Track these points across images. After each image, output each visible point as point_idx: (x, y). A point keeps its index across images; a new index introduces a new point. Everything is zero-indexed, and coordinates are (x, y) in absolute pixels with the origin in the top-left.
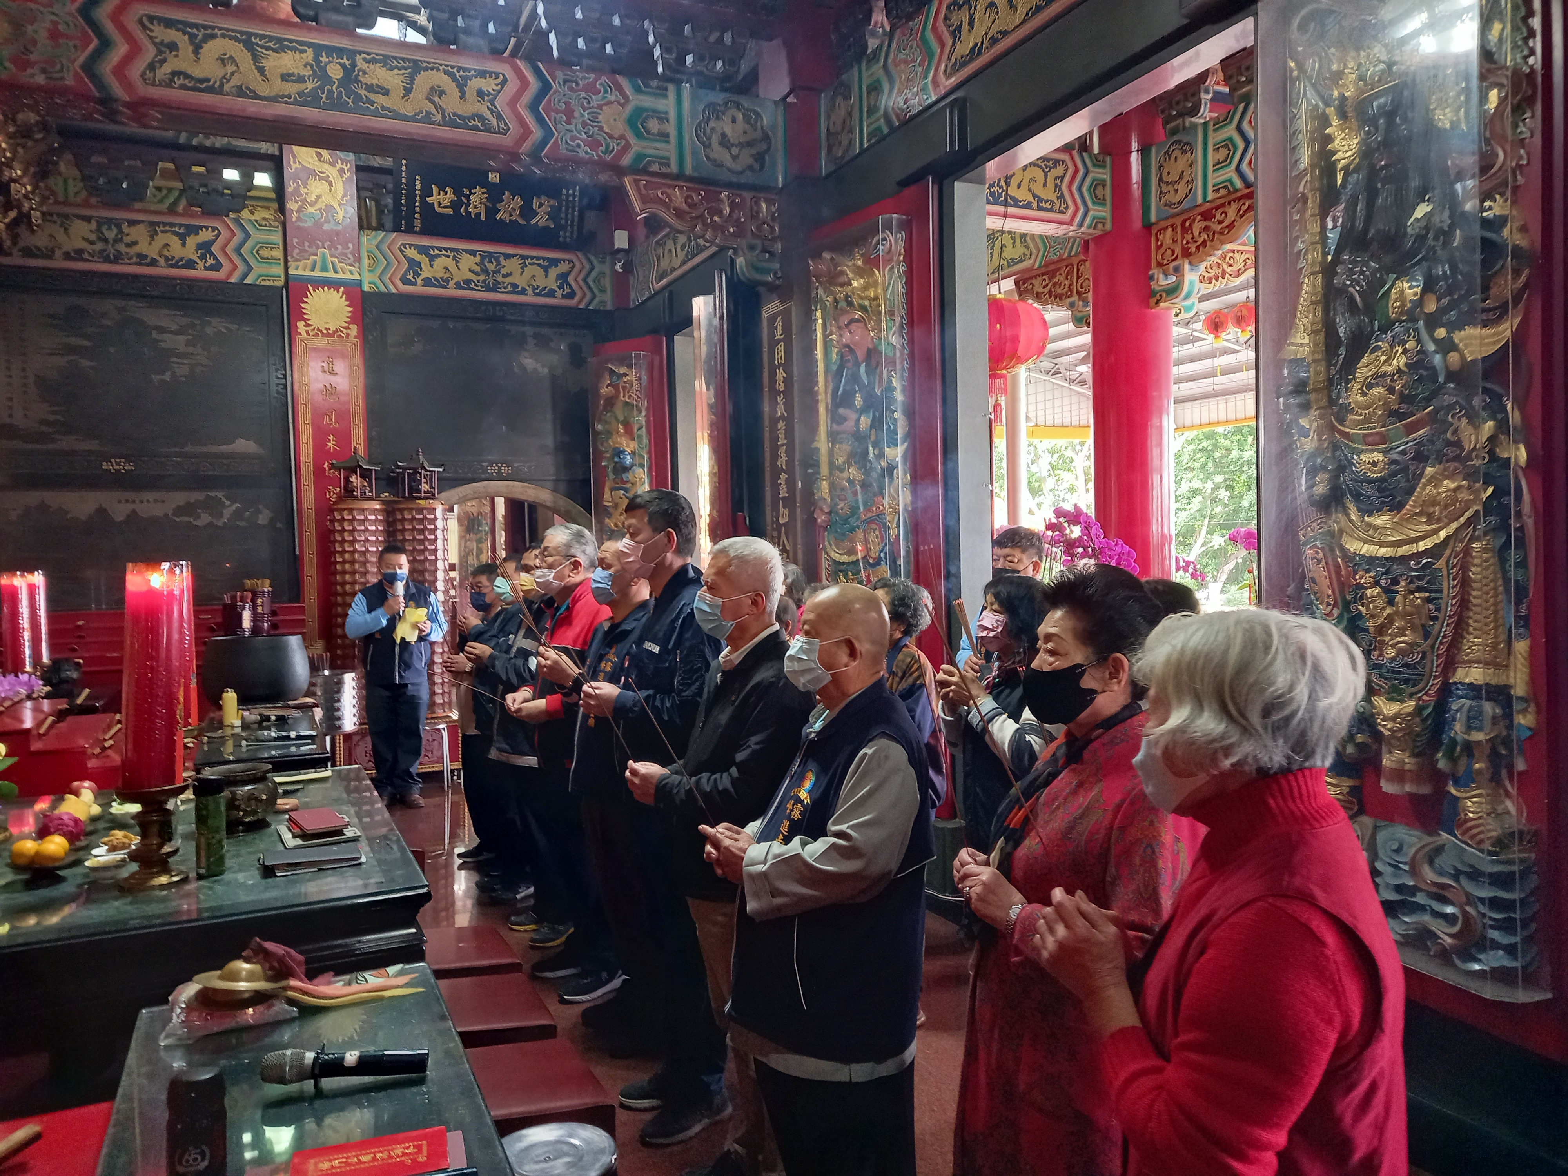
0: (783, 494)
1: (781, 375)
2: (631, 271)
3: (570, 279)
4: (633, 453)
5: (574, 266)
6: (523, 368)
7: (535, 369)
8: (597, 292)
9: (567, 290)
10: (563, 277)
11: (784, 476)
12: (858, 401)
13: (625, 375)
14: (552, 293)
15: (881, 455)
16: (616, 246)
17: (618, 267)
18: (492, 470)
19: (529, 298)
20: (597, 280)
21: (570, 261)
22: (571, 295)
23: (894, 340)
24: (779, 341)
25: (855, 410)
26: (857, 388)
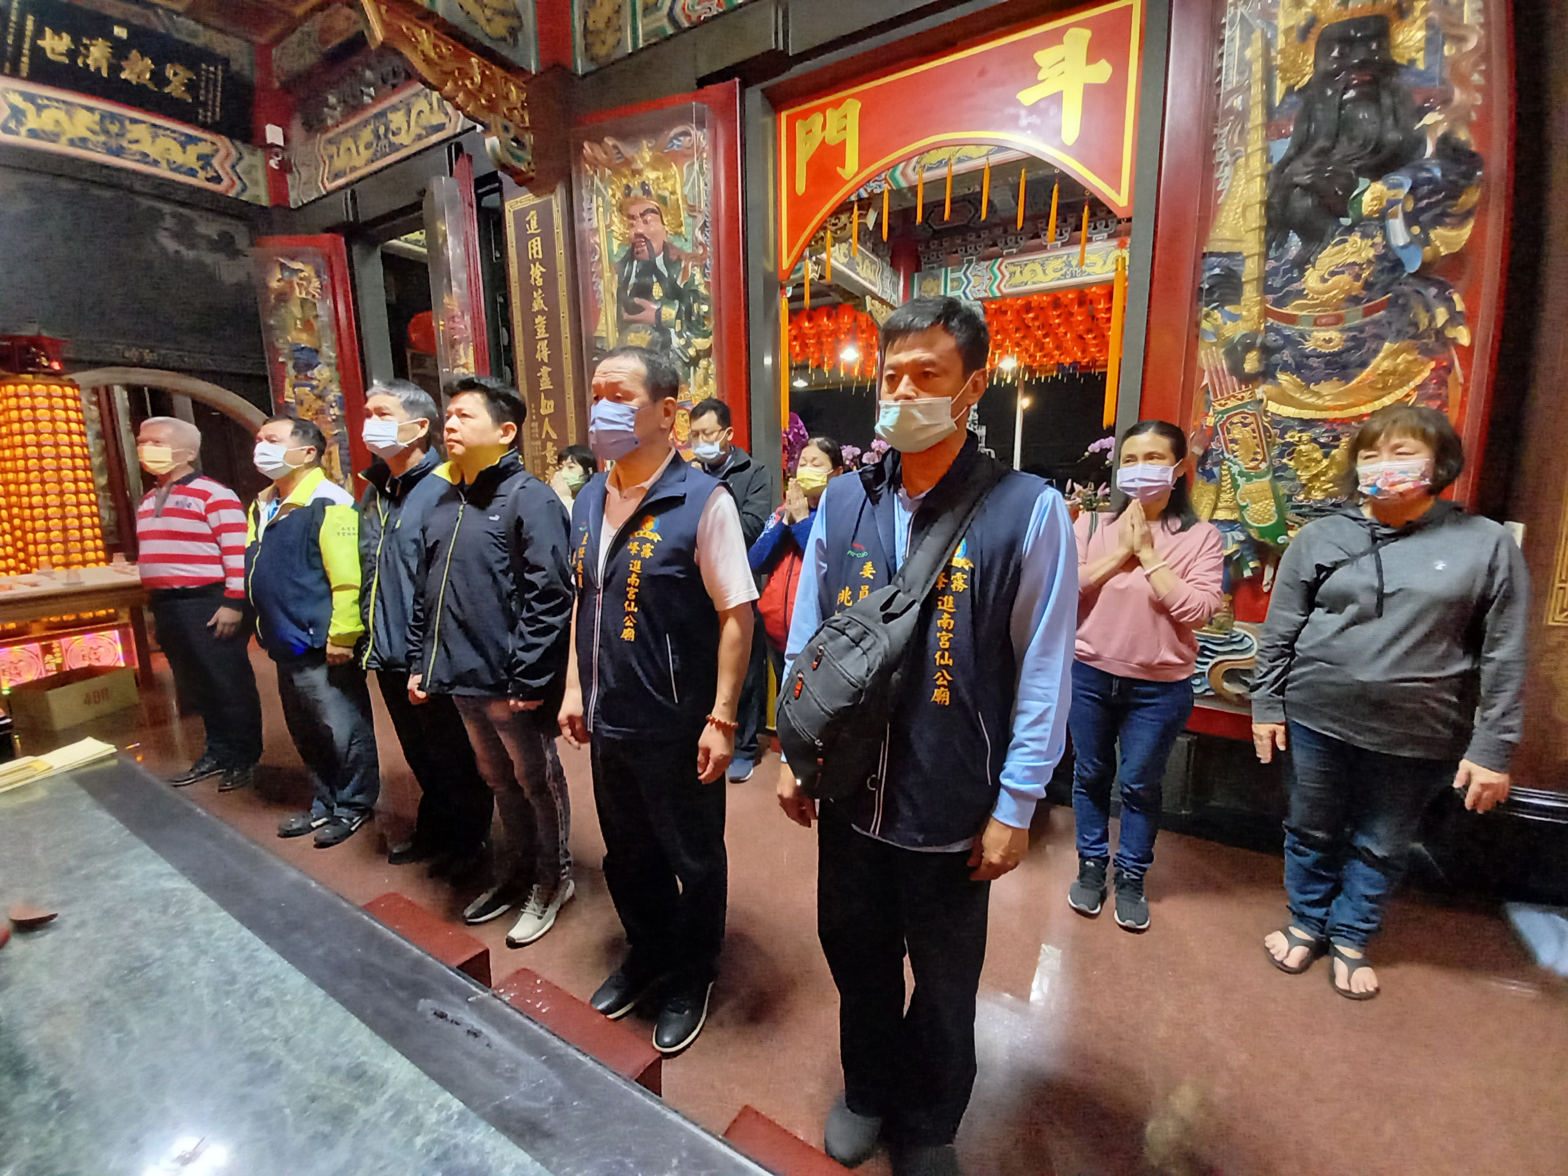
0: (546, 384)
1: (537, 271)
2: (290, 171)
3: (215, 162)
5: (217, 151)
6: (163, 250)
7: (177, 252)
8: (248, 183)
9: (211, 174)
10: (205, 160)
11: (545, 370)
12: (657, 291)
13: (302, 271)
14: (192, 173)
15: (688, 345)
16: (269, 141)
17: (273, 163)
18: (132, 354)
19: (163, 172)
20: (248, 171)
21: (213, 143)
22: (218, 179)
24: (533, 236)
25: (656, 302)
26: (655, 279)
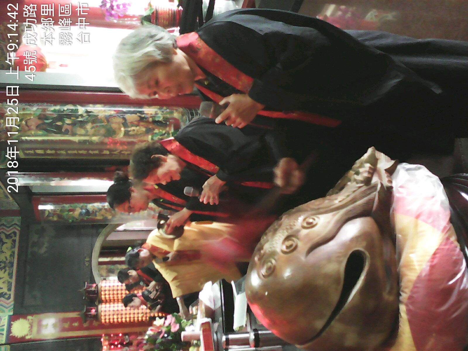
0: (97, 152)
3: (8, 233)
4: (81, 209)
7: (46, 248)
8: (14, 223)
9: (13, 235)
10: (7, 236)
12: (59, 123)
14: (14, 241)
15: (82, 116)
18: (87, 264)
19: (16, 250)
20: (8, 223)
22: (15, 233)
23: (35, 109)
24: (35, 152)
25: (63, 125)
26: (54, 124)
